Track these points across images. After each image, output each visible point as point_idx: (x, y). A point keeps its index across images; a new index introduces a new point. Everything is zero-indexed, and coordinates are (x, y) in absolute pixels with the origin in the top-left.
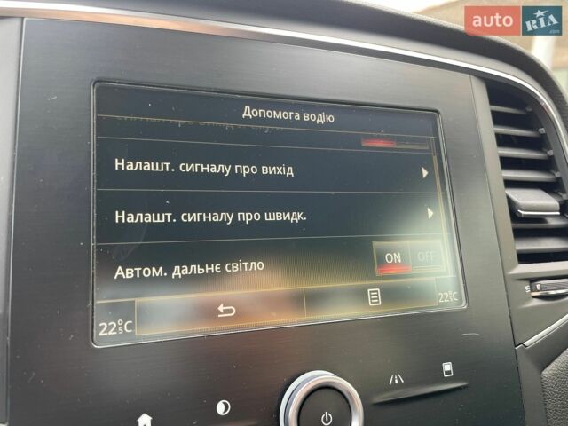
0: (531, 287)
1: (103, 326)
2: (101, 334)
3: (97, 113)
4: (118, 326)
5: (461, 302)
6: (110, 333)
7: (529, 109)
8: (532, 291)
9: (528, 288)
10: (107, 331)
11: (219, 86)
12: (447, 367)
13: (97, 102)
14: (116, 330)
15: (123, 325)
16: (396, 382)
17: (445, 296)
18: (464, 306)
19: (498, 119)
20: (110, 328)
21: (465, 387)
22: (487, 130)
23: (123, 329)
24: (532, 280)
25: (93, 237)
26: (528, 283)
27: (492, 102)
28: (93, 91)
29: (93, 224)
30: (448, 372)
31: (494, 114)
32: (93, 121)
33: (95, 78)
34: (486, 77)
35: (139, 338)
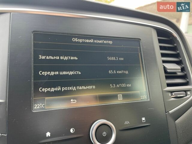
0: (171, 94)
1: (36, 106)
2: (35, 108)
3: (34, 41)
4: (40, 106)
5: (148, 99)
6: (38, 108)
7: (171, 38)
8: (171, 96)
9: (170, 94)
10: (37, 107)
11: (71, 33)
12: (143, 119)
13: (33, 38)
14: (40, 107)
15: (42, 105)
16: (127, 123)
17: (143, 97)
18: (149, 100)
19: (160, 41)
20: (38, 106)
21: (149, 125)
22: (157, 45)
23: (42, 106)
24: (172, 92)
25: (32, 78)
26: (170, 93)
27: (158, 36)
28: (32, 35)
29: (33, 75)
30: (144, 121)
31: (159, 40)
32: (32, 44)
33: (33, 31)
34: (156, 28)
35: (46, 109)
